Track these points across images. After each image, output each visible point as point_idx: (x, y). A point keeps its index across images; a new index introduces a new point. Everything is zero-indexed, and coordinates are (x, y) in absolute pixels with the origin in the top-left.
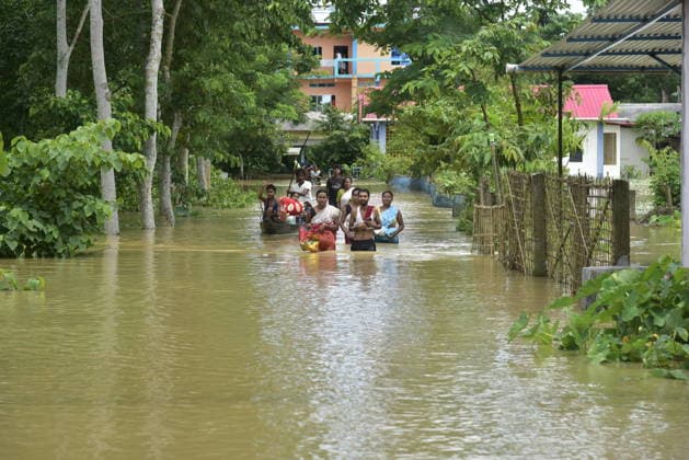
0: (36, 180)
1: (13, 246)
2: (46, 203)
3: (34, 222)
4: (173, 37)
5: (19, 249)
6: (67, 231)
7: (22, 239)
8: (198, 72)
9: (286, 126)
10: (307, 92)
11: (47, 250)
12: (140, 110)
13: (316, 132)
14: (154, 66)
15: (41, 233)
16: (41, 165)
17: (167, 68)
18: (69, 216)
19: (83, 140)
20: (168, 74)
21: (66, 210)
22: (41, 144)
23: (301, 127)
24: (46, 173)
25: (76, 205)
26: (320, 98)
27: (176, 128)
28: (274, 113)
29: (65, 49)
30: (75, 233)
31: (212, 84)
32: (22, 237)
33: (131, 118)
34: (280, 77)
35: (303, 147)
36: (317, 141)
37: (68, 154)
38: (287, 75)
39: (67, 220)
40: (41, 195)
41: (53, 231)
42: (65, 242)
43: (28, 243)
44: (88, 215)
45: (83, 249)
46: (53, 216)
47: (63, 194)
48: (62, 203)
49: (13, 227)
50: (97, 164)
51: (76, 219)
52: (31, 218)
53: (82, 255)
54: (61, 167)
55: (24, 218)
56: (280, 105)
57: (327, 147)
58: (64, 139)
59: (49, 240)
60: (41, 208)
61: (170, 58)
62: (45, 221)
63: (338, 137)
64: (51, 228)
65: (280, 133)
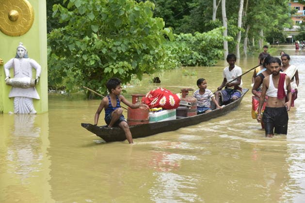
0: (201, 44)
1: (194, 63)
2: (204, 51)
3: (200, 56)
4: (247, 3)
5: (196, 64)
6: (210, 59)
7: (197, 61)
8: (254, 13)
9: (287, 29)
10: (294, 20)
11: (204, 64)
12: (236, 24)
13: (296, 31)
14: (241, 12)
15: (202, 59)
16: (203, 40)
17: (246, 12)
18: (210, 55)
19: (215, 33)
20: (246, 14)
21: (209, 53)
22: (203, 34)
23: (292, 30)
24: (204, 42)
25: (212, 51)
26: (299, 22)
27: (248, 29)
28: (283, 26)
29: (215, 7)
30: (212, 59)
31: (258, 17)
32: (197, 60)
33: (233, 27)
34: (286, 16)
35: (293, 36)
36: (297, 34)
37: (210, 37)
38: (288, 15)
39: (210, 56)
40: (203, 48)
41: (206, 59)
42: (209, 62)
43: (199, 62)
44: (216, 54)
45: (214, 64)
46: (206, 54)
47: (209, 48)
48: (208, 51)
49: (194, 57)
50: (219, 39)
51: (212, 55)
52: (199, 55)
53: (214, 66)
54: (208, 40)
55: (197, 55)
56: (285, 24)
57: (299, 36)
58: (209, 32)
59: (205, 61)
60: (203, 52)
61: (246, 9)
62: (204, 56)
63: (303, 33)
64: (205, 58)
65: (286, 32)
